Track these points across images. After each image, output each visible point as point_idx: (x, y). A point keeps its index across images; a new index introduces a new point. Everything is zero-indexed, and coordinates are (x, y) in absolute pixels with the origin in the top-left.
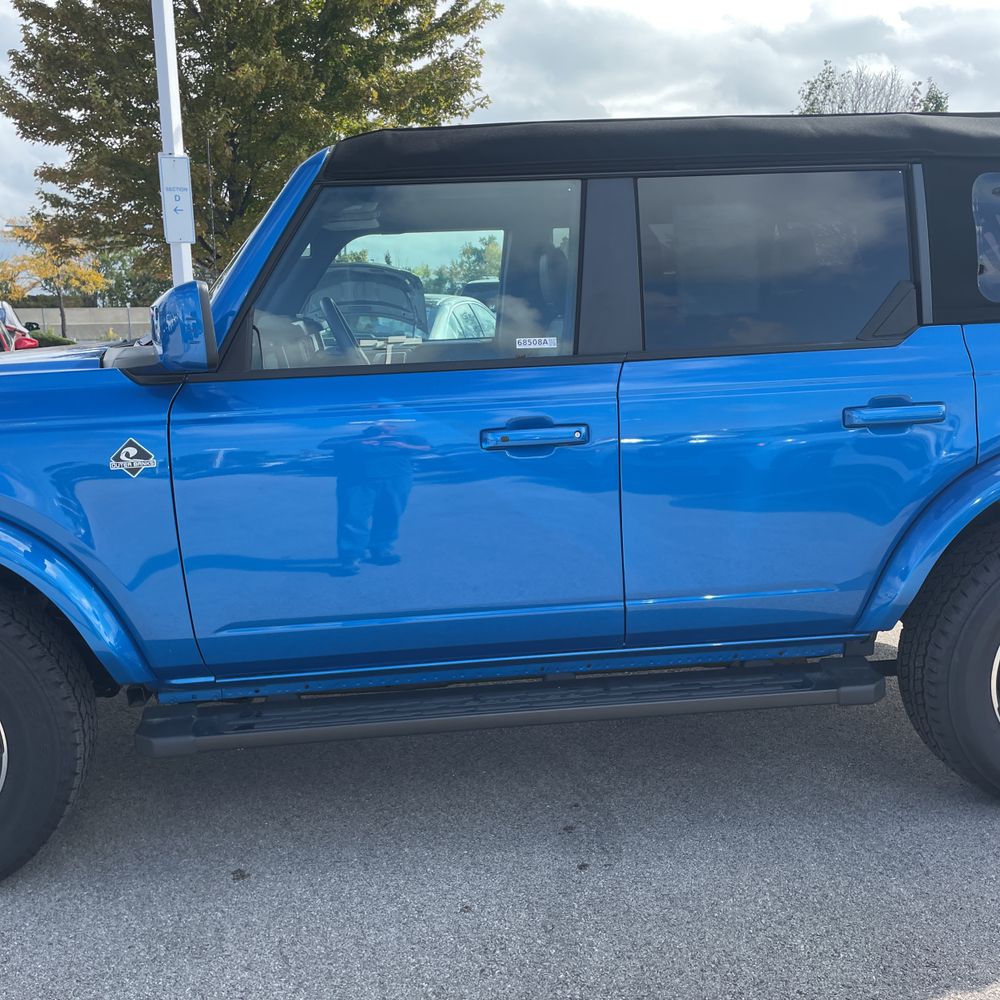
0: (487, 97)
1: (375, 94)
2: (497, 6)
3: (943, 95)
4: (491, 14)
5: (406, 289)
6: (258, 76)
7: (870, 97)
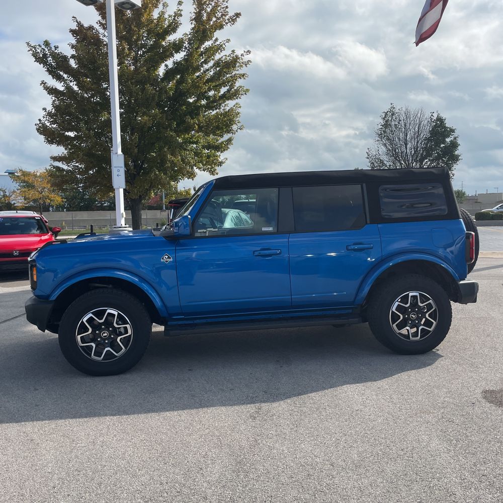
0: (243, 125)
1: (197, 127)
2: (247, 90)
3: (444, 118)
4: (244, 93)
5: (215, 208)
6: (149, 120)
7: (412, 119)
